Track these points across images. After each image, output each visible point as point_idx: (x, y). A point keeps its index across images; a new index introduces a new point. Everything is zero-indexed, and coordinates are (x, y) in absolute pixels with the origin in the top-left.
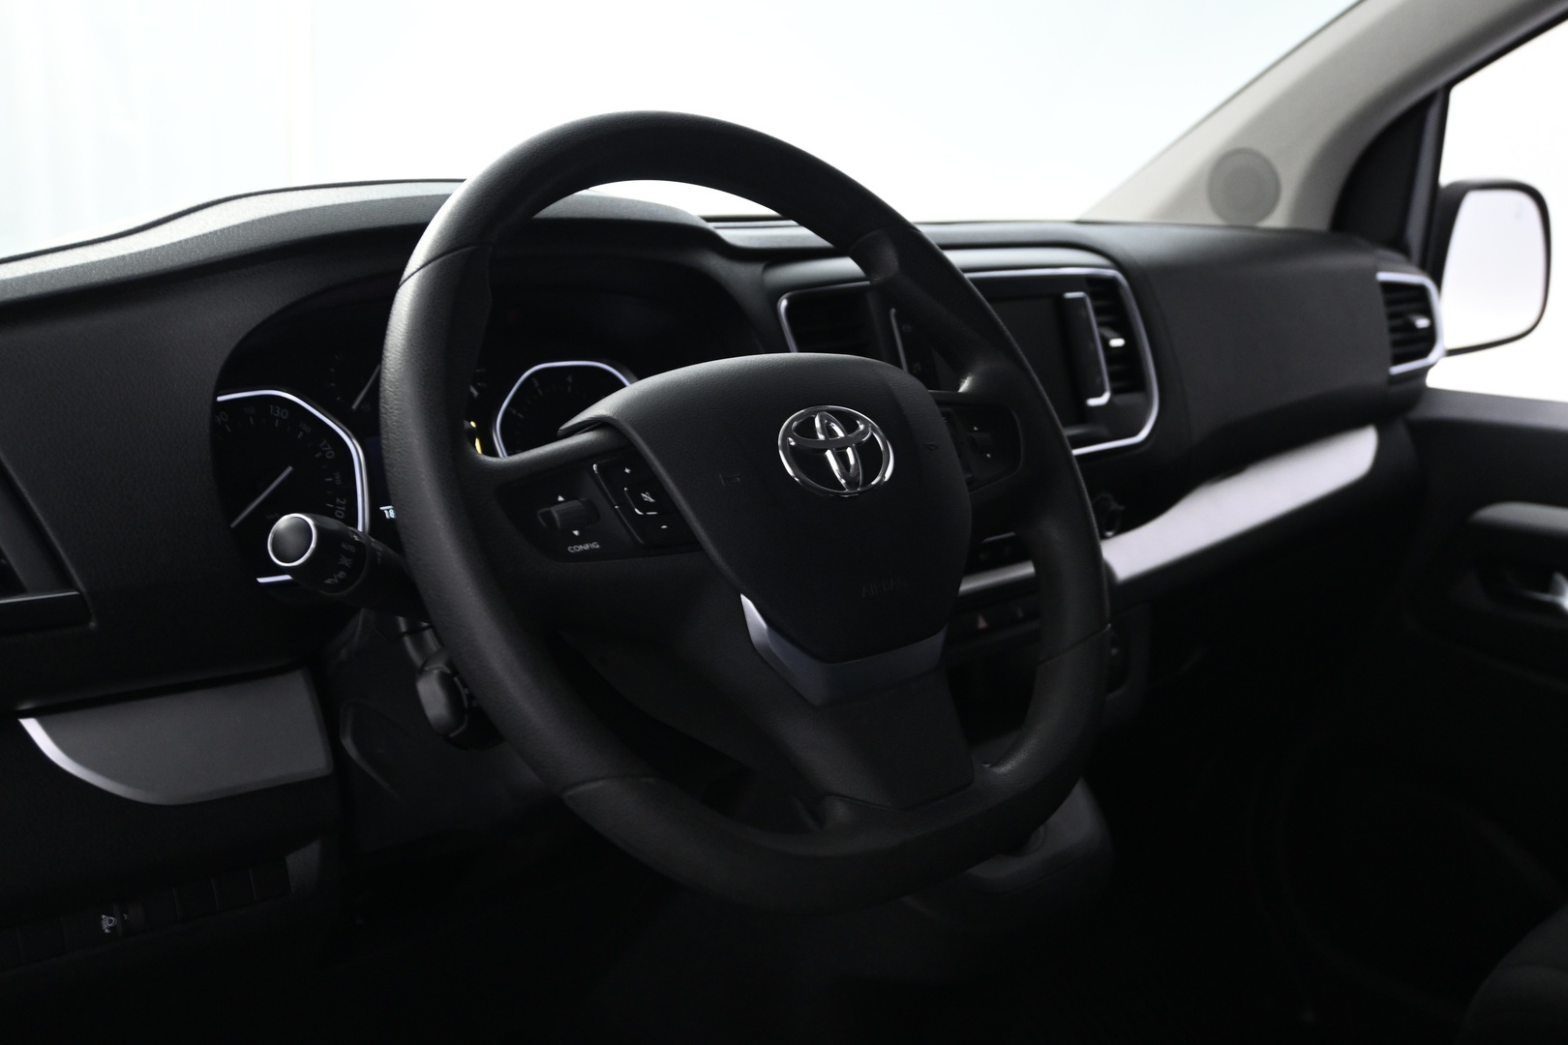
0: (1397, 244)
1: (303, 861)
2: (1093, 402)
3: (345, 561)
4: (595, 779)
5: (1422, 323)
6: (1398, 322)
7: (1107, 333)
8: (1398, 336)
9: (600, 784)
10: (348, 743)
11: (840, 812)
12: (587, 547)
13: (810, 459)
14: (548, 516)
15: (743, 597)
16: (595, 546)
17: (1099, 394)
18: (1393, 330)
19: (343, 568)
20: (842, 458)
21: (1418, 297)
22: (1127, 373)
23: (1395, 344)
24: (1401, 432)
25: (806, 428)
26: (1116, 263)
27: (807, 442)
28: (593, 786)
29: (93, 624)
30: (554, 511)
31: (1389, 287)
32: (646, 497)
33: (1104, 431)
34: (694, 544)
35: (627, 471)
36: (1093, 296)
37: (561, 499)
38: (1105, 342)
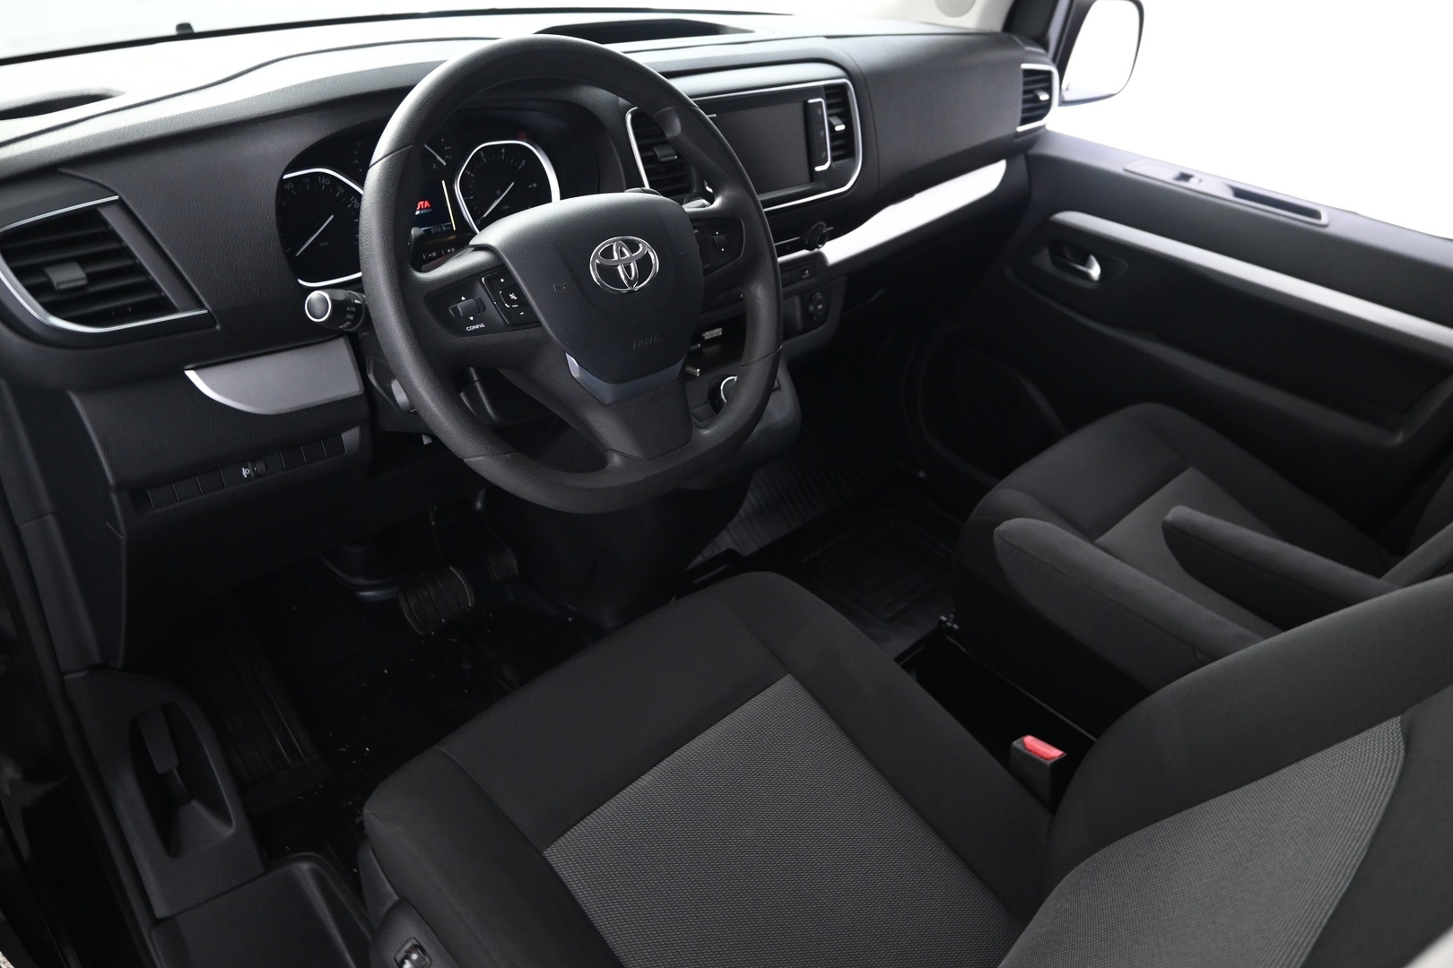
0: (1042, 42)
1: (351, 437)
2: (818, 169)
3: (350, 317)
4: (478, 456)
5: (1044, 97)
6: (1029, 96)
7: (835, 121)
8: (1028, 106)
9: (481, 458)
10: (371, 377)
11: (616, 460)
12: (477, 327)
13: (609, 273)
14: (455, 310)
15: (568, 356)
16: (482, 326)
17: (824, 163)
18: (1025, 101)
19: (349, 320)
20: (628, 269)
21: (1044, 80)
22: (844, 146)
23: (1024, 111)
24: (1021, 162)
25: (608, 253)
26: (849, 74)
27: (607, 262)
28: (478, 459)
29: (218, 327)
30: (459, 306)
31: (1028, 73)
32: (513, 296)
33: (824, 186)
34: (538, 323)
35: (502, 280)
36: (827, 98)
37: (463, 298)
38: (832, 127)
